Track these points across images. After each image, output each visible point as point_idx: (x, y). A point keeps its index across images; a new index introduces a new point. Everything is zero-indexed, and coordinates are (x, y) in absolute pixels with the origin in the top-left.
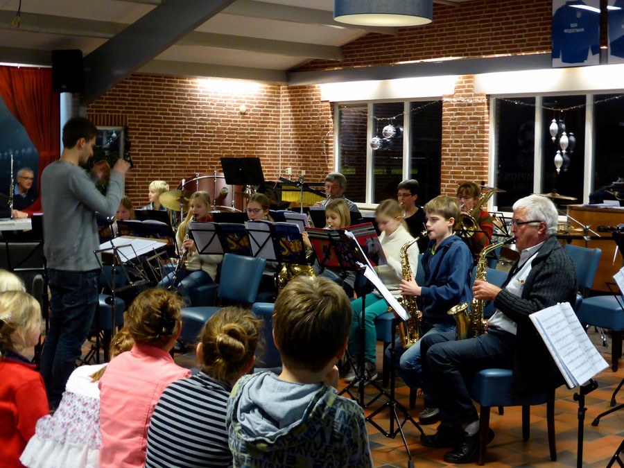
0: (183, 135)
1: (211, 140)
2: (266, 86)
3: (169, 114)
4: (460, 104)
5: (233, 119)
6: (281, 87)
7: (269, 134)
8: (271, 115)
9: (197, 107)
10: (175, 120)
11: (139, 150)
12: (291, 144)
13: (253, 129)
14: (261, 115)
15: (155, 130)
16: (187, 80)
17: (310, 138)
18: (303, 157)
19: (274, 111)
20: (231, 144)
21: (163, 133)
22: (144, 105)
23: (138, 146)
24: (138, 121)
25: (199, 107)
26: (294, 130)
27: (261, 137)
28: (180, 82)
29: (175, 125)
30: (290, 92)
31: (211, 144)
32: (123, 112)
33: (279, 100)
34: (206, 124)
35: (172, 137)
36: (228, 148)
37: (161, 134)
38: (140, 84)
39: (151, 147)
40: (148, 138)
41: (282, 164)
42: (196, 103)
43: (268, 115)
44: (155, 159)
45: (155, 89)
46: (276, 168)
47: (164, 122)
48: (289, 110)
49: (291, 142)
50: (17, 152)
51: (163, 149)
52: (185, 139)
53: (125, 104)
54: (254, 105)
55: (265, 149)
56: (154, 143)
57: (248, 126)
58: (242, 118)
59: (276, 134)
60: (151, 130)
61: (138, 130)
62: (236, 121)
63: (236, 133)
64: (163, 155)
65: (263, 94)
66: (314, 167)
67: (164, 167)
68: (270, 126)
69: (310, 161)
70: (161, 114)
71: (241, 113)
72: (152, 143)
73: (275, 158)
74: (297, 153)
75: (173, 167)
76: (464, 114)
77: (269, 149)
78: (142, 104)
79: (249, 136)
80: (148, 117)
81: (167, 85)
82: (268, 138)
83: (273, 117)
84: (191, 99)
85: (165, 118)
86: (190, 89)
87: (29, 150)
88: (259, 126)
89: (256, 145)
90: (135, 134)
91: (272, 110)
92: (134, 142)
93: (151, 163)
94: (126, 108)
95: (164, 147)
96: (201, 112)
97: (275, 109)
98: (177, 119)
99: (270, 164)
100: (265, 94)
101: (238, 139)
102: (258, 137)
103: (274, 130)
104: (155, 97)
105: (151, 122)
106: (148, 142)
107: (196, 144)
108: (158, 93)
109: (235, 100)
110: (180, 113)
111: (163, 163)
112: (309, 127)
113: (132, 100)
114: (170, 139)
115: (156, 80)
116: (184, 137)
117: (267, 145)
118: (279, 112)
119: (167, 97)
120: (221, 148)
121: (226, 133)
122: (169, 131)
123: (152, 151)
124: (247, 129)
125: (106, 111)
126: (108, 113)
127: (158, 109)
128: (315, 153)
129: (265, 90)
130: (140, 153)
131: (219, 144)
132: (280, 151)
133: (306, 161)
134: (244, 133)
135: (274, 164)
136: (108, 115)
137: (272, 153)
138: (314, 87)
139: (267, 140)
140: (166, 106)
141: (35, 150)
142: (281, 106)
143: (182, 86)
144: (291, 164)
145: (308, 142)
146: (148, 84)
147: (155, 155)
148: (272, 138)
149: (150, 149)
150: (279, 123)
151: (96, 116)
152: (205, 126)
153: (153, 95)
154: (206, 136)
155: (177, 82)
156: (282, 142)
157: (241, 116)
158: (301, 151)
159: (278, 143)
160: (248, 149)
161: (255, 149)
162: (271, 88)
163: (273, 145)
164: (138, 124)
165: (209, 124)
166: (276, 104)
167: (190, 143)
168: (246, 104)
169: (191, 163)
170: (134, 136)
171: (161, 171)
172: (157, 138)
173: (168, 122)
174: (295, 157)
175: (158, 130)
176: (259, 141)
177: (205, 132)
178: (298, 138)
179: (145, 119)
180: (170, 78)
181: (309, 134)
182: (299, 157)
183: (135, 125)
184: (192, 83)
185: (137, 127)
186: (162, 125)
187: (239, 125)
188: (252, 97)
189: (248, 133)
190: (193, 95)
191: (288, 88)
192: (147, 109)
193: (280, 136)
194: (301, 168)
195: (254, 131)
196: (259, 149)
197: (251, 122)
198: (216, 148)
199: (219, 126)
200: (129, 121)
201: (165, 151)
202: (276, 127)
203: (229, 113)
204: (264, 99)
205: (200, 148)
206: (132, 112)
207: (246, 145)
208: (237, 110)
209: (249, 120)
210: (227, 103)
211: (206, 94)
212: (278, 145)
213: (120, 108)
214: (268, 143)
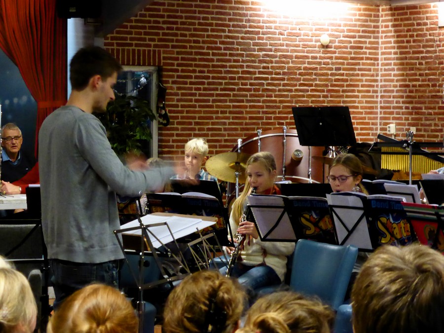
0: (240, 78)
1: (279, 85)
2: (359, 6)
3: (220, 49)
5: (310, 55)
6: (381, 8)
7: (362, 75)
8: (366, 48)
9: (259, 38)
10: (228, 57)
11: (178, 100)
12: (395, 89)
13: (339, 69)
14: (352, 47)
15: (200, 72)
17: (423, 81)
18: (413, 108)
19: (370, 43)
20: (307, 91)
21: (211, 75)
22: (185, 36)
23: (177, 94)
24: (177, 59)
25: (262, 39)
26: (398, 69)
27: (351, 80)
29: (228, 64)
30: (393, 15)
31: (279, 90)
32: (155, 46)
33: (377, 27)
34: (272, 62)
35: (223, 81)
36: (303, 96)
37: (208, 78)
39: (195, 95)
40: (191, 83)
41: (381, 118)
42: (258, 33)
43: (361, 48)
44: (199, 112)
45: (200, 12)
46: (373, 124)
47: (212, 60)
48: (392, 40)
49: (395, 86)
50: (7, 102)
51: (211, 98)
52: (243, 84)
53: (158, 34)
54: (341, 34)
55: (357, 97)
56: (199, 89)
57: (333, 64)
58: (324, 52)
59: (373, 76)
60: (194, 71)
61: (177, 71)
62: (315, 58)
63: (316, 74)
64: (211, 107)
65: (353, 18)
66: (428, 122)
67: (213, 124)
68: (364, 64)
69: (423, 114)
70: (208, 48)
71: (323, 46)
72: (196, 89)
73: (371, 110)
74: (403, 102)
75: (225, 124)
77: (363, 97)
78: (182, 35)
79: (333, 78)
80: (191, 53)
81: (217, 7)
82: (361, 80)
83: (368, 51)
84: (250, 27)
85: (214, 54)
86: (249, 12)
87: (24, 99)
88: (348, 64)
89: (344, 91)
90: (172, 76)
91: (368, 40)
92: (172, 88)
93: (194, 118)
94: (160, 40)
95: (212, 95)
96: (266, 44)
97: (372, 40)
98: (231, 55)
99: (365, 118)
100: (357, 17)
101: (318, 82)
102: (347, 80)
103: (370, 70)
104: (200, 24)
105: (195, 60)
106: (191, 89)
107: (258, 90)
108: (204, 18)
109: (314, 28)
110: (236, 46)
111: (211, 118)
112: (420, 64)
113: (168, 28)
114: (221, 84)
116: (240, 82)
117: (359, 91)
118: (377, 43)
119: (217, 25)
120: (292, 97)
121: (300, 74)
122: (221, 72)
123: (196, 101)
124: (331, 69)
125: (131, 45)
126: (134, 47)
127: (204, 42)
128: (430, 102)
129: (358, 13)
130: (180, 104)
131: (291, 91)
132: (379, 99)
133: (417, 113)
134: (327, 74)
135: (370, 119)
136: (134, 51)
137: (367, 102)
138: (429, 7)
139: (360, 84)
140: (217, 37)
141: (32, 98)
142: (380, 35)
143: (238, 9)
144: (394, 118)
145: (420, 86)
146: (191, 6)
147: (200, 106)
148: (366, 80)
149: (193, 98)
150: (377, 59)
151: (118, 51)
152: (270, 65)
153: (197, 21)
154: (272, 79)
156: (382, 86)
157: (322, 50)
158: (410, 99)
159: (375, 89)
160: (331, 96)
162: (365, 10)
163: (368, 91)
164: (176, 62)
165: (277, 62)
166: (374, 32)
167: (249, 90)
168: (330, 32)
169: (251, 118)
170: (170, 80)
171: (209, 129)
172: (203, 83)
173: (218, 60)
174: (401, 108)
175: (204, 72)
176: (347, 86)
177: (271, 73)
178: (405, 80)
179: (186, 56)
181: (421, 75)
182: (407, 108)
183: (173, 65)
185: (175, 67)
186: (211, 64)
187: (320, 63)
188: (338, 22)
189: (332, 75)
190: (253, 21)
191: (391, 9)
192: (189, 41)
193: (379, 78)
194: (409, 125)
195: (342, 72)
196: (347, 97)
197: (337, 58)
198: (287, 96)
199: (291, 65)
200: (165, 58)
201: (214, 101)
202: (373, 65)
203: (305, 46)
204: (355, 26)
205: (263, 96)
206: (167, 46)
207: (329, 91)
208: (317, 41)
209: (334, 55)
210: (302, 32)
211: (272, 19)
212: (376, 92)
213: (150, 40)
214: (361, 89)
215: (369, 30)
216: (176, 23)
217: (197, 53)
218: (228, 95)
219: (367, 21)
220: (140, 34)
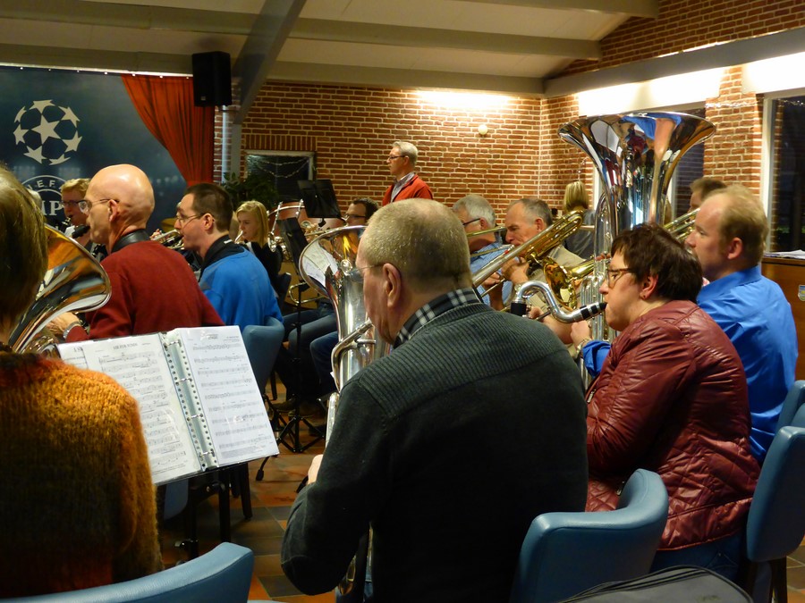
1: (435, 170)
2: (519, 99)
3: (375, 136)
4: (726, 111)
5: (468, 143)
6: (541, 101)
7: (521, 162)
8: (526, 138)
9: (415, 128)
12: (550, 175)
13: (498, 157)
14: (511, 137)
15: (354, 157)
16: (402, 93)
17: (568, 167)
19: (530, 133)
20: (465, 176)
21: (366, 160)
22: (340, 124)
24: (332, 145)
25: (418, 128)
26: (553, 157)
27: (510, 167)
28: (391, 95)
29: (383, 150)
30: (549, 107)
31: (436, 175)
32: (310, 133)
33: (538, 118)
34: (428, 149)
35: (378, 166)
36: (460, 181)
37: (363, 162)
38: (333, 97)
39: (349, 177)
40: (345, 167)
42: (414, 122)
43: (521, 137)
45: (355, 104)
47: (367, 147)
48: (548, 130)
49: (549, 173)
50: (159, 181)
51: (365, 181)
53: (313, 123)
54: (500, 125)
55: (516, 182)
56: (354, 172)
57: (491, 151)
58: (482, 141)
59: (533, 163)
60: (349, 156)
62: (473, 146)
63: (473, 161)
64: (366, 188)
65: (513, 110)
68: (523, 152)
70: (363, 136)
71: (481, 136)
72: (350, 172)
76: (729, 125)
77: (522, 182)
78: (337, 124)
79: (491, 165)
80: (346, 140)
81: (372, 99)
82: (521, 167)
83: (528, 140)
84: (406, 117)
85: (368, 141)
86: (405, 104)
87: (175, 179)
88: (506, 152)
89: (502, 177)
90: (327, 161)
91: (528, 131)
92: (325, 171)
93: (349, 198)
94: (314, 128)
95: (367, 178)
96: (422, 133)
97: (532, 130)
100: (517, 109)
101: (475, 168)
102: (505, 167)
103: (529, 158)
104: (354, 114)
105: (350, 146)
106: (345, 172)
108: (359, 109)
109: (472, 119)
112: (566, 152)
113: (323, 118)
114: (376, 168)
115: (356, 93)
117: (518, 177)
118: (538, 133)
119: (372, 115)
120: (449, 181)
121: (457, 160)
122: (375, 157)
123: (350, 183)
124: (490, 156)
125: (286, 132)
126: (289, 134)
127: (358, 130)
129: (518, 105)
131: (447, 175)
132: (539, 185)
134: (485, 161)
136: (289, 137)
137: (526, 187)
138: (572, 99)
139: (519, 170)
140: (372, 125)
141: (182, 178)
142: (541, 126)
143: (394, 101)
145: (566, 172)
146: (346, 98)
147: (354, 188)
148: (526, 168)
149: (348, 180)
150: (537, 148)
151: (273, 137)
152: (426, 152)
153: (352, 112)
154: (428, 164)
155: (387, 95)
156: (541, 173)
157: (480, 139)
159: (535, 175)
160: (489, 182)
161: (500, 182)
162: (525, 103)
163: (528, 178)
164: (330, 148)
165: (433, 149)
166: (534, 123)
168: (488, 123)
170: (325, 164)
172: (358, 167)
173: (373, 147)
174: (552, 193)
175: (359, 157)
176: (506, 172)
177: (427, 159)
178: (555, 167)
179: (341, 143)
180: (378, 90)
181: (566, 162)
182: (557, 193)
183: (327, 150)
184: (408, 95)
185: (330, 152)
186: (365, 150)
187: (477, 151)
188: (497, 113)
189: (490, 161)
190: (409, 112)
191: (548, 102)
192: (345, 129)
193: (539, 165)
195: (500, 159)
196: (505, 182)
197: (495, 146)
198: (443, 180)
199: (447, 152)
200: (319, 144)
201: (368, 183)
202: (534, 153)
203: (462, 135)
204: (515, 117)
206: (322, 134)
207: (486, 176)
208: (474, 131)
209: (492, 144)
210: (460, 123)
211: (428, 110)
212: (536, 178)
213: (305, 128)
214: (520, 175)
215: (530, 121)
216: (331, 113)
217: (351, 140)
218: (384, 178)
219: (527, 113)
220: (295, 122)
